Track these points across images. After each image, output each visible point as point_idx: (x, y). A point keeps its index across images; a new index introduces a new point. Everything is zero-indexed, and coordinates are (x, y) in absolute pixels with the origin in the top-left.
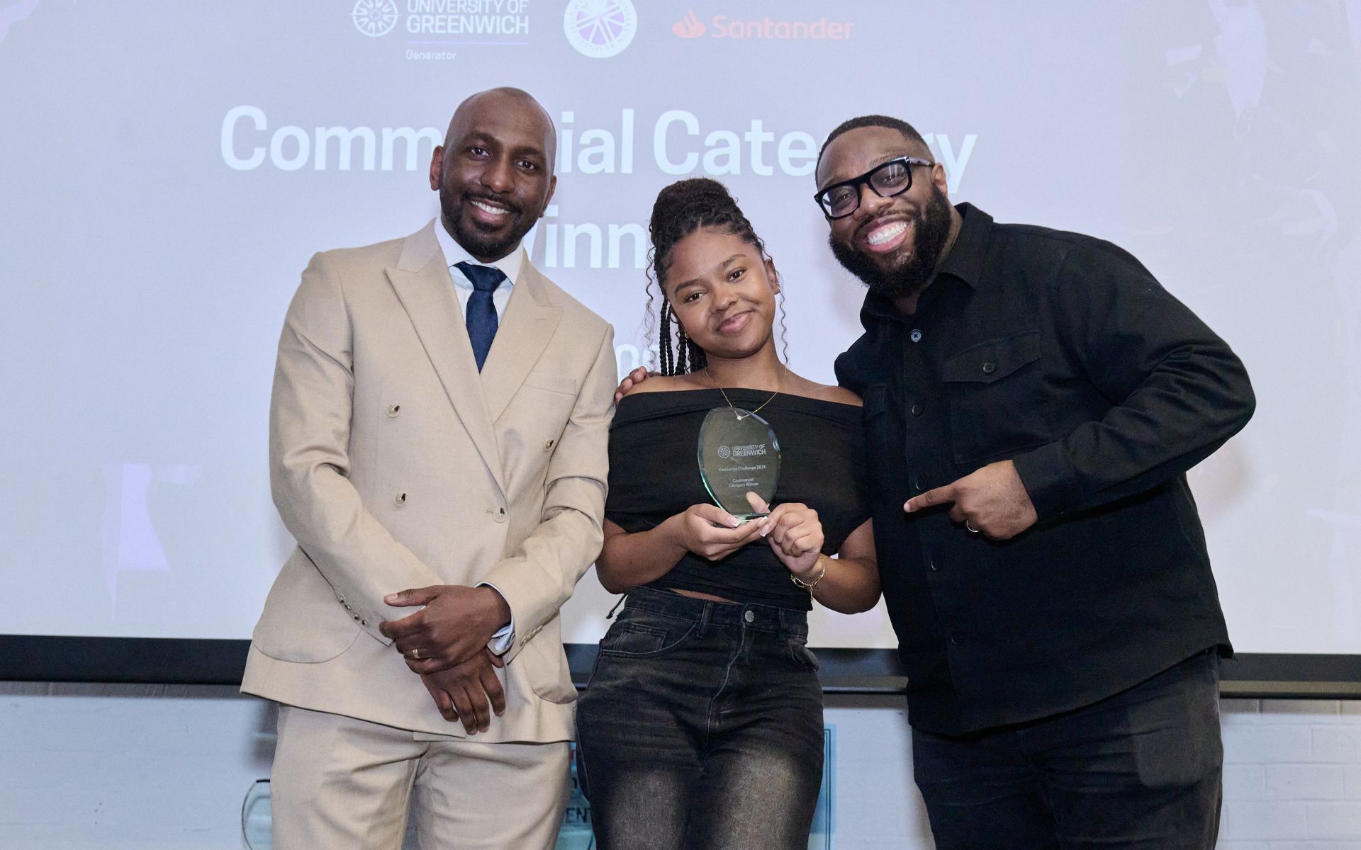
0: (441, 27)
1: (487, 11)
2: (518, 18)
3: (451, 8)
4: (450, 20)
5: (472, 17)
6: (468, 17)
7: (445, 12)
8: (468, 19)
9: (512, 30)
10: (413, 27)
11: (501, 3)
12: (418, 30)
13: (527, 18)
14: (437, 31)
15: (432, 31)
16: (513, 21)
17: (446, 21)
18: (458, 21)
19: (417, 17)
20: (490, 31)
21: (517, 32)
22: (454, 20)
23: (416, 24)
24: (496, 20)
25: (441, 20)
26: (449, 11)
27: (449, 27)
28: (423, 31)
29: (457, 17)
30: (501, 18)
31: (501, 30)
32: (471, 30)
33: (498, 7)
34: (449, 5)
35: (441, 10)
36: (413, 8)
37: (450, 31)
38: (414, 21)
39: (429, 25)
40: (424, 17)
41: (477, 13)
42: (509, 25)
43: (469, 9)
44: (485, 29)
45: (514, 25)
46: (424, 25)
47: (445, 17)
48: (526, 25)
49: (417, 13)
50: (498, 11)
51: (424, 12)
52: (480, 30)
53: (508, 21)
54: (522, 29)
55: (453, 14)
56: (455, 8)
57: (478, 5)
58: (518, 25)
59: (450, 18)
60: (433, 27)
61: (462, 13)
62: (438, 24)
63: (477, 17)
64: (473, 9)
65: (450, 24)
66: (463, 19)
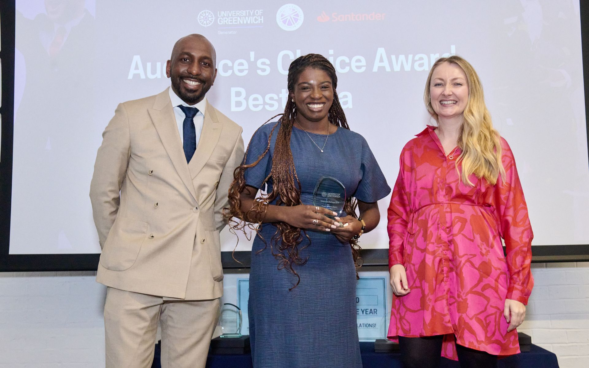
0: (231, 22)
1: (248, 15)
2: (259, 17)
3: (234, 15)
4: (234, 19)
5: (242, 17)
6: (240, 17)
7: (232, 16)
8: (241, 18)
9: (257, 22)
10: (220, 22)
11: (252, 12)
12: (222, 24)
13: (262, 17)
14: (229, 23)
15: (227, 23)
16: (257, 18)
17: (232, 19)
18: (237, 19)
19: (221, 18)
20: (249, 22)
21: (259, 22)
22: (235, 19)
23: (221, 21)
24: (251, 18)
25: (230, 19)
26: (233, 16)
27: (234, 22)
28: (224, 24)
29: (236, 18)
30: (253, 17)
31: (253, 22)
32: (242, 22)
33: (252, 13)
34: (233, 13)
35: (230, 15)
36: (220, 15)
37: (234, 23)
38: (220, 20)
39: (226, 21)
40: (224, 18)
41: (244, 16)
42: (256, 20)
43: (241, 15)
44: (247, 22)
45: (258, 20)
46: (224, 21)
47: (232, 18)
48: (262, 19)
49: (222, 17)
50: (252, 15)
51: (224, 17)
52: (245, 22)
53: (255, 18)
54: (261, 21)
55: (234, 17)
56: (236, 14)
57: (244, 13)
58: (259, 20)
59: (234, 18)
60: (228, 22)
61: (238, 16)
62: (229, 21)
63: (244, 17)
64: (242, 14)
65: (234, 21)
66: (239, 18)
